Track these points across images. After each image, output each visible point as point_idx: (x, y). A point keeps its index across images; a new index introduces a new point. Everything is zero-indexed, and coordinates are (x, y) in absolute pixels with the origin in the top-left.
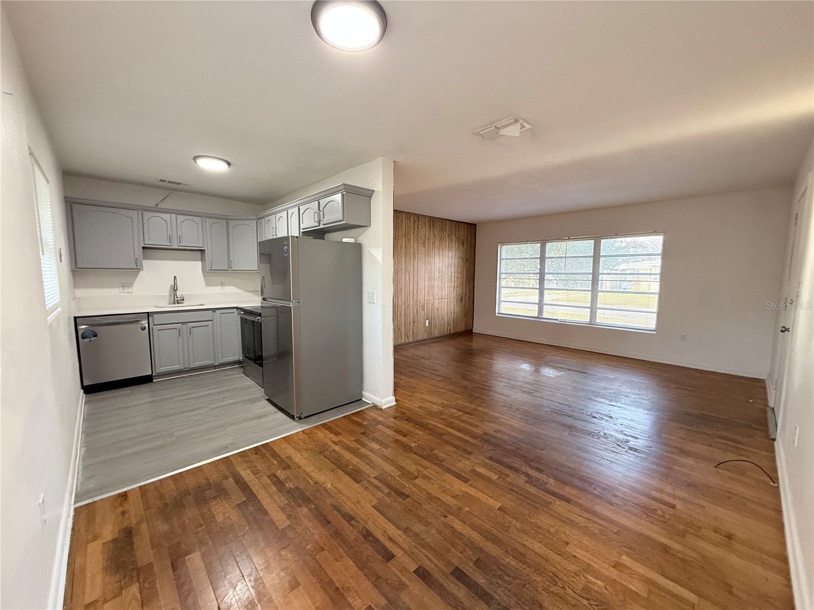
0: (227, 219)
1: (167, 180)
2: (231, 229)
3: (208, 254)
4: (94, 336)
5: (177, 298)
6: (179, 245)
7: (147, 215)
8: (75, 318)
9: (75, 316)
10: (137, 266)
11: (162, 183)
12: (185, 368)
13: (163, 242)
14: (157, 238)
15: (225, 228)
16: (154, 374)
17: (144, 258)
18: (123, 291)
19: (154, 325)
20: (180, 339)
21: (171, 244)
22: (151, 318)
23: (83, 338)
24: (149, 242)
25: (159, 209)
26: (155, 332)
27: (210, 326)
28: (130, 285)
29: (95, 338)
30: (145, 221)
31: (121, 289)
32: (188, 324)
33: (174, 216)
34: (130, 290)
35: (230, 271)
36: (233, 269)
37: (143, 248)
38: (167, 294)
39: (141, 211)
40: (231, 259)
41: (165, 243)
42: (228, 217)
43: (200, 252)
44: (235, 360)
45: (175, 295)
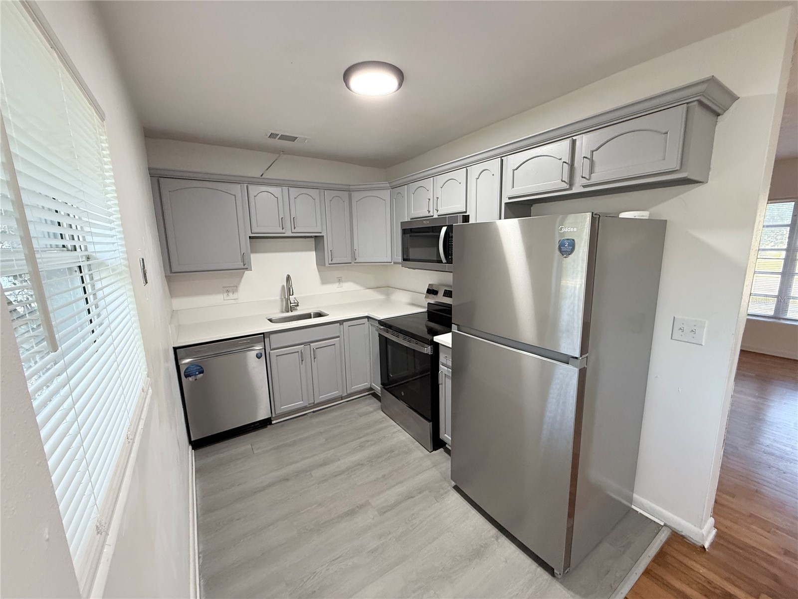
0: (348, 190)
1: (281, 133)
2: (354, 204)
3: (328, 243)
4: (200, 373)
5: (291, 303)
6: (293, 231)
7: (254, 189)
8: (175, 349)
9: (174, 346)
10: (244, 265)
11: (271, 141)
12: (309, 404)
13: (273, 228)
14: (267, 224)
15: (347, 203)
16: (274, 416)
17: (251, 252)
18: (228, 298)
19: (271, 350)
20: (303, 367)
21: (284, 231)
22: (267, 340)
23: (186, 376)
24: (258, 229)
25: (266, 181)
26: (273, 359)
27: (337, 346)
28: (234, 289)
29: (202, 375)
30: (252, 199)
31: (225, 295)
32: (312, 344)
33: (285, 189)
34: (235, 296)
35: (353, 263)
36: (357, 261)
37: (250, 237)
38: (278, 298)
39: (246, 185)
40: (356, 247)
41: (275, 229)
42: (351, 187)
43: (313, 239)
44: (366, 387)
45: (288, 300)
